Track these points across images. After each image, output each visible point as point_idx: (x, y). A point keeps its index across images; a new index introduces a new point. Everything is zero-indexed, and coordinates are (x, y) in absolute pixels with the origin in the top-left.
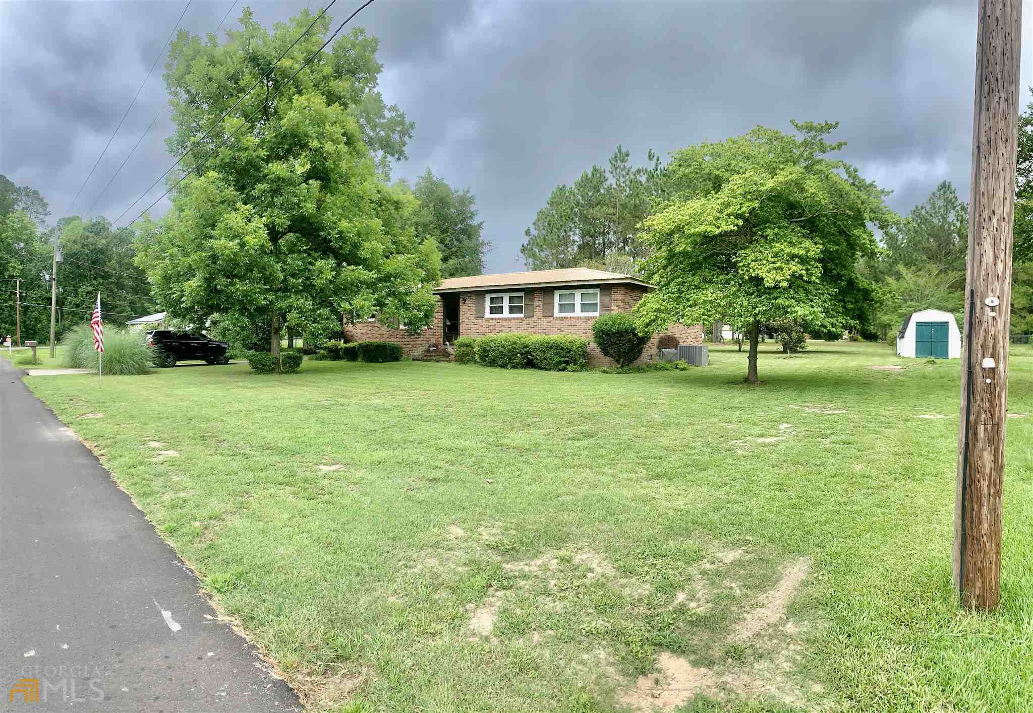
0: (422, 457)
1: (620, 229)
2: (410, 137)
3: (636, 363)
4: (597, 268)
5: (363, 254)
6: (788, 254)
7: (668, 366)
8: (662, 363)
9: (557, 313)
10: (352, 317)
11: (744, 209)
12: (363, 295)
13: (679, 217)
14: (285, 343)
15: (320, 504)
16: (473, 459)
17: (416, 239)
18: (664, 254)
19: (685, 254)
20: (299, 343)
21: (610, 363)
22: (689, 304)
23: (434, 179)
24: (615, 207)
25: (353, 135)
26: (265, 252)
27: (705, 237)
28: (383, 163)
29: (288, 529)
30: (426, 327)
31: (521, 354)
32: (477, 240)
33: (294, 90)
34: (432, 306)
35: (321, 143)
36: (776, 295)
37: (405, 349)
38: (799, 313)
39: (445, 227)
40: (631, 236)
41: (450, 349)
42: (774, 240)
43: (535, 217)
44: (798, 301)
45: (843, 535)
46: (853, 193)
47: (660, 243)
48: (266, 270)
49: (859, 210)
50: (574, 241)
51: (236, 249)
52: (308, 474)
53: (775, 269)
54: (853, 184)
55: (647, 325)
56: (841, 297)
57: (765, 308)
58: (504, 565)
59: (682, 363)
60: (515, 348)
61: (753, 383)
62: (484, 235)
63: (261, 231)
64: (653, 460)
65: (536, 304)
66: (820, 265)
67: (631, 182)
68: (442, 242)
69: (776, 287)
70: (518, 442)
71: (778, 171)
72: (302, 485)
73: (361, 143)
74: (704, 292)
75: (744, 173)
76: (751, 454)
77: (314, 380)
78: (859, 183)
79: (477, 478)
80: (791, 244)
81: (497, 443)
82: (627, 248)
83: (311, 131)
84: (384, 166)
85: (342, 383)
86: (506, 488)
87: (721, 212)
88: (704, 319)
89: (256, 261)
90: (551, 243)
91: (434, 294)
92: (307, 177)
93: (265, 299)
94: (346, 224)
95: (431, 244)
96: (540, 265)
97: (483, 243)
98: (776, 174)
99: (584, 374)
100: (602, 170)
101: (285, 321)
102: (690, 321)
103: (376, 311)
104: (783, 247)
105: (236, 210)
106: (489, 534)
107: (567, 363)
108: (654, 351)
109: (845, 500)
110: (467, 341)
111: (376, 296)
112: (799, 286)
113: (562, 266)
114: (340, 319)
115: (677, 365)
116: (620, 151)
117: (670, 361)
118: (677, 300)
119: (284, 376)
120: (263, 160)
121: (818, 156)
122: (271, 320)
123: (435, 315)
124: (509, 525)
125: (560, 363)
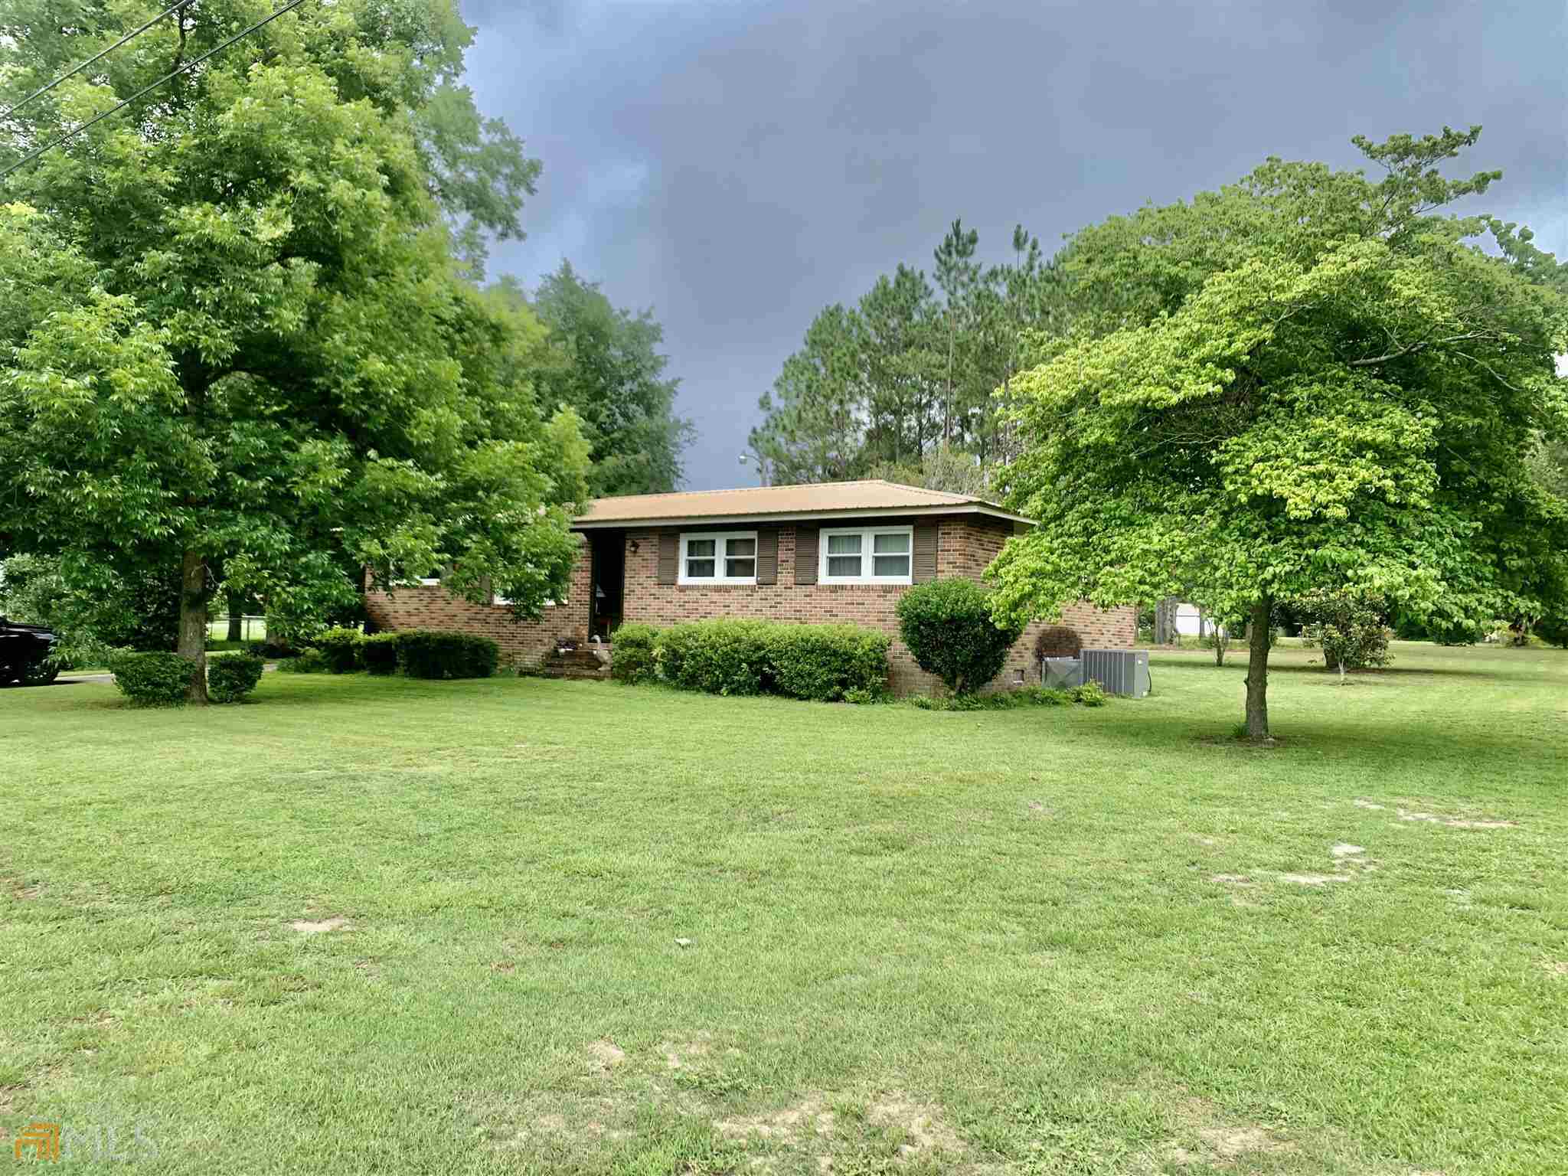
0: (534, 894)
1: (955, 397)
2: (531, 191)
3: (992, 687)
4: (908, 482)
5: (417, 434)
6: (1346, 442)
7: (1060, 695)
8: (1044, 688)
9: (824, 578)
10: (387, 574)
11: (1238, 345)
12: (412, 526)
13: (1089, 370)
14: (219, 629)
15: (292, 1015)
16: (647, 895)
17: (536, 409)
18: (1052, 450)
19: (1101, 450)
20: (255, 629)
21: (935, 686)
22: (1109, 558)
23: (578, 282)
24: (944, 351)
25: (403, 174)
26: (167, 412)
27: (1145, 410)
28: (470, 241)
29: (206, 1082)
30: (552, 603)
31: (750, 665)
32: (663, 416)
33: (255, 50)
34: (568, 557)
35: (322, 181)
36: (1316, 537)
37: (504, 648)
38: (1377, 583)
39: (598, 385)
40: (977, 410)
41: (601, 651)
42: (1309, 410)
43: (779, 372)
44: (1375, 551)
45: (1526, 1135)
46: (1519, 289)
47: (1043, 428)
48: (169, 454)
49: (1537, 330)
50: (859, 423)
51: (87, 397)
52: (266, 945)
53: (1315, 476)
54: (1520, 269)
55: (1015, 605)
56: (1488, 541)
57: (1288, 568)
58: (716, 1124)
59: (1092, 690)
60: (736, 651)
61: (1259, 740)
62: (679, 408)
63: (157, 361)
64: (1040, 907)
65: (782, 555)
66: (1431, 467)
67: (979, 297)
68: (591, 417)
69: (1318, 519)
70: (745, 856)
71: (1321, 256)
72: (249, 972)
73: (421, 194)
74: (1144, 532)
75: (1237, 267)
76: (1266, 908)
77: (290, 720)
78: (1535, 264)
79: (655, 936)
80: (1355, 417)
81: (700, 860)
82: (968, 437)
83: (295, 148)
84: (472, 245)
85: (355, 728)
86: (717, 957)
87: (1183, 355)
88: (1143, 593)
89: (142, 431)
90: (812, 427)
91: (572, 531)
92: (285, 251)
93: (164, 522)
94: (380, 366)
95: (567, 419)
96: (789, 473)
97: (678, 425)
98: (1316, 262)
99: (879, 708)
100: (917, 274)
101: (220, 577)
102: (1110, 597)
103: (442, 562)
104: (1333, 426)
105: (87, 303)
106: (680, 1057)
107: (844, 684)
108: (1029, 661)
109: (1525, 1046)
110: (638, 635)
111: (442, 530)
112: (1375, 517)
113: (835, 476)
114: (358, 577)
115: (1079, 693)
116: (957, 233)
117: (1062, 686)
118: (1082, 551)
119: (212, 711)
120: (165, 193)
121: (1423, 211)
122: (181, 572)
123: (572, 575)
124: (725, 1037)
125: (829, 684)
